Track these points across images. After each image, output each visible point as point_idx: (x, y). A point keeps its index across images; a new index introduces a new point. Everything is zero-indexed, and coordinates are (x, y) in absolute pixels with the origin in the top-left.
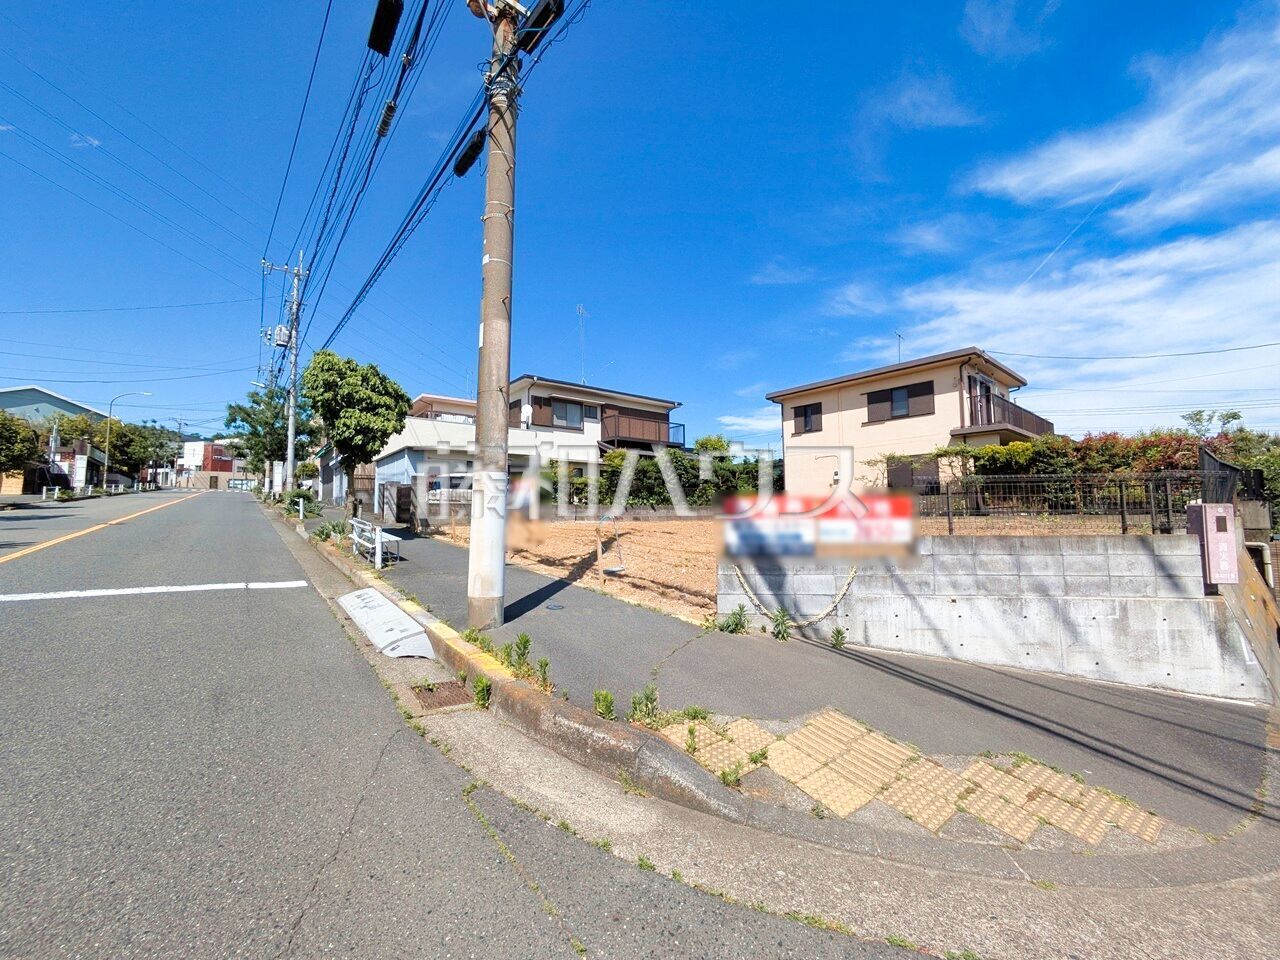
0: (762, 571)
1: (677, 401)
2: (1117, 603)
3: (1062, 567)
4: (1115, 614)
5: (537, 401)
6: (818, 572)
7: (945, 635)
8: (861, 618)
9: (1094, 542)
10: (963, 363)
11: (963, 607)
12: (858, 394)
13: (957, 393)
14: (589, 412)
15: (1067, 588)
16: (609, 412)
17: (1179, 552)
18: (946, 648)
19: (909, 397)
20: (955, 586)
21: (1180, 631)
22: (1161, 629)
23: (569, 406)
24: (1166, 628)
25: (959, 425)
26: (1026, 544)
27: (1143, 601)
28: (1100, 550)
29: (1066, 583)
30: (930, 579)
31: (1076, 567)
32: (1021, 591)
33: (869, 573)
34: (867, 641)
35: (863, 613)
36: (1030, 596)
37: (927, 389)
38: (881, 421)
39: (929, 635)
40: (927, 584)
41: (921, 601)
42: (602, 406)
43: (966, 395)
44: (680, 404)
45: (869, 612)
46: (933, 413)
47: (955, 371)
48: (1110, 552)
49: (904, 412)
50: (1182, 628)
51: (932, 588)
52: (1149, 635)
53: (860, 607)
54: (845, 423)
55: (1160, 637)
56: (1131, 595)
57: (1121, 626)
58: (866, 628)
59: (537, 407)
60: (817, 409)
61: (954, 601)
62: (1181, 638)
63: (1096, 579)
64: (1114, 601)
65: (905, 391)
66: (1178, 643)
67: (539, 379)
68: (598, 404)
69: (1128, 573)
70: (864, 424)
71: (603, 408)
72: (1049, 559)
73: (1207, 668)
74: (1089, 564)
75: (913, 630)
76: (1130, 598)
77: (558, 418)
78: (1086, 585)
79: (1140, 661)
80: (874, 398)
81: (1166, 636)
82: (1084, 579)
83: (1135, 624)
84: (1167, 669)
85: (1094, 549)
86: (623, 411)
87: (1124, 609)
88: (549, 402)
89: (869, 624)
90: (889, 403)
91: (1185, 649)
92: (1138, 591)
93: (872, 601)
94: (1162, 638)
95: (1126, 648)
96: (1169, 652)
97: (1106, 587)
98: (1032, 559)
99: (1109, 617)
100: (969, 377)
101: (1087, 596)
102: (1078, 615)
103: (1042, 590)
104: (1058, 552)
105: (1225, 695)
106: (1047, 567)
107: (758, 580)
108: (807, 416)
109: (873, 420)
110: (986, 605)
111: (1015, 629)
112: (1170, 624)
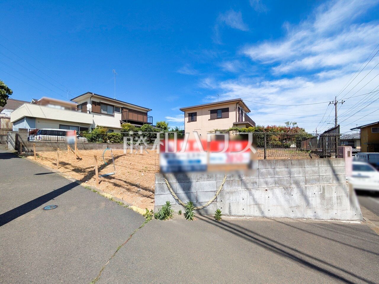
0: (179, 180)
1: (150, 108)
2: (322, 187)
3: (305, 172)
4: (321, 191)
5: (94, 103)
6: (208, 180)
7: (262, 207)
8: (228, 202)
9: (315, 162)
10: (237, 103)
11: (269, 193)
12: (207, 110)
13: (235, 112)
14: (117, 109)
15: (306, 181)
16: (125, 110)
17: (339, 165)
18: (262, 213)
19: (222, 112)
20: (267, 183)
21: (339, 196)
22: (334, 195)
23: (108, 106)
24: (336, 195)
25: (235, 121)
26: (293, 163)
27: (329, 185)
28: (317, 165)
29: (306, 180)
30: (257, 180)
31: (309, 172)
32: (291, 184)
33: (232, 179)
34: (230, 213)
35: (229, 199)
36: (294, 186)
37: (227, 110)
38: (214, 119)
39: (256, 208)
40: (256, 183)
41: (253, 191)
42: (122, 107)
43: (237, 113)
44: (151, 110)
45: (231, 198)
46: (229, 117)
47: (235, 105)
48: (320, 166)
49: (220, 117)
51: (258, 184)
52: (331, 199)
53: (227, 196)
54: (203, 119)
55: (334, 199)
56: (326, 183)
57: (322, 196)
58: (230, 206)
59: (94, 105)
60: (195, 114)
61: (266, 190)
62: (340, 199)
63: (315, 177)
64: (321, 186)
65: (221, 110)
66: (339, 201)
67: (95, 94)
68: (121, 107)
69: (324, 174)
70: (209, 120)
71: (122, 108)
72: (301, 169)
73: (347, 210)
74: (313, 171)
75: (250, 205)
76: (326, 184)
77: (104, 110)
78: (312, 180)
79: (328, 209)
80: (212, 112)
81: (336, 198)
82: (311, 177)
83: (327, 195)
84: (335, 212)
85: (315, 164)
86: (130, 110)
87: (324, 189)
88: (99, 104)
89: (231, 204)
90: (216, 114)
91: (341, 203)
92: (328, 181)
93: (233, 193)
94: (335, 200)
95: (324, 205)
96: (336, 204)
97: (318, 180)
98: (295, 170)
99: (319, 192)
100: (238, 107)
101: (312, 184)
102: (309, 193)
103: (297, 183)
104: (304, 167)
105: (351, 219)
106: (299, 173)
107: (176, 185)
108: (192, 117)
109: (212, 119)
110: (278, 191)
111: (288, 201)
112: (337, 194)
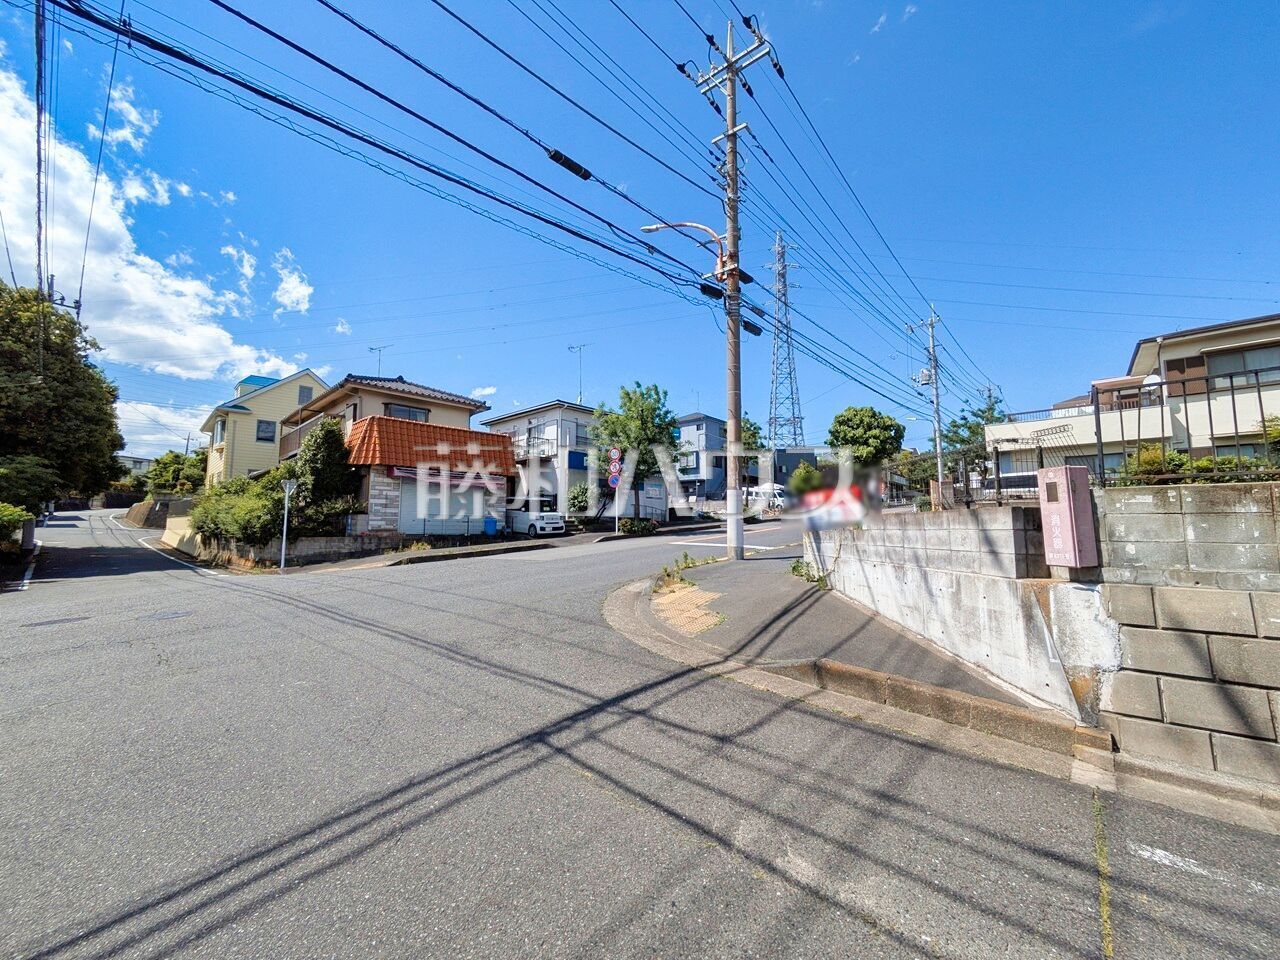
2: (954, 577)
4: (952, 587)
5: (1175, 366)
6: (830, 541)
7: (873, 592)
8: (842, 574)
11: (879, 571)
15: (928, 560)
17: (995, 526)
18: (873, 602)
20: (876, 554)
21: (995, 612)
22: (983, 605)
23: (1250, 354)
24: (985, 607)
27: (970, 577)
28: (945, 525)
29: (927, 556)
30: (866, 548)
31: (932, 541)
32: (904, 561)
33: (845, 543)
34: (845, 590)
35: (844, 570)
36: (909, 566)
40: (865, 551)
41: (863, 564)
48: (951, 527)
50: (997, 608)
51: (867, 555)
52: (973, 612)
53: (841, 566)
55: (981, 615)
56: (965, 570)
57: (956, 599)
58: (844, 581)
59: (1175, 373)
61: (874, 566)
62: (996, 619)
63: (943, 553)
64: (952, 575)
66: (994, 624)
69: (961, 548)
73: (1015, 656)
74: (939, 538)
75: (860, 586)
76: (962, 572)
78: (938, 558)
79: (968, 636)
81: (986, 614)
82: (937, 552)
83: (965, 600)
84: (985, 650)
85: (941, 523)
87: (958, 583)
88: (1198, 361)
89: (845, 578)
91: (999, 632)
92: (969, 567)
93: (846, 562)
94: (983, 617)
95: (959, 622)
96: (987, 631)
97: (948, 560)
98: (910, 533)
99: (950, 590)
101: (938, 568)
104: (922, 528)
105: (1032, 692)
106: (917, 541)
107: (814, 546)
110: (889, 571)
111: (901, 593)
112: (989, 602)
